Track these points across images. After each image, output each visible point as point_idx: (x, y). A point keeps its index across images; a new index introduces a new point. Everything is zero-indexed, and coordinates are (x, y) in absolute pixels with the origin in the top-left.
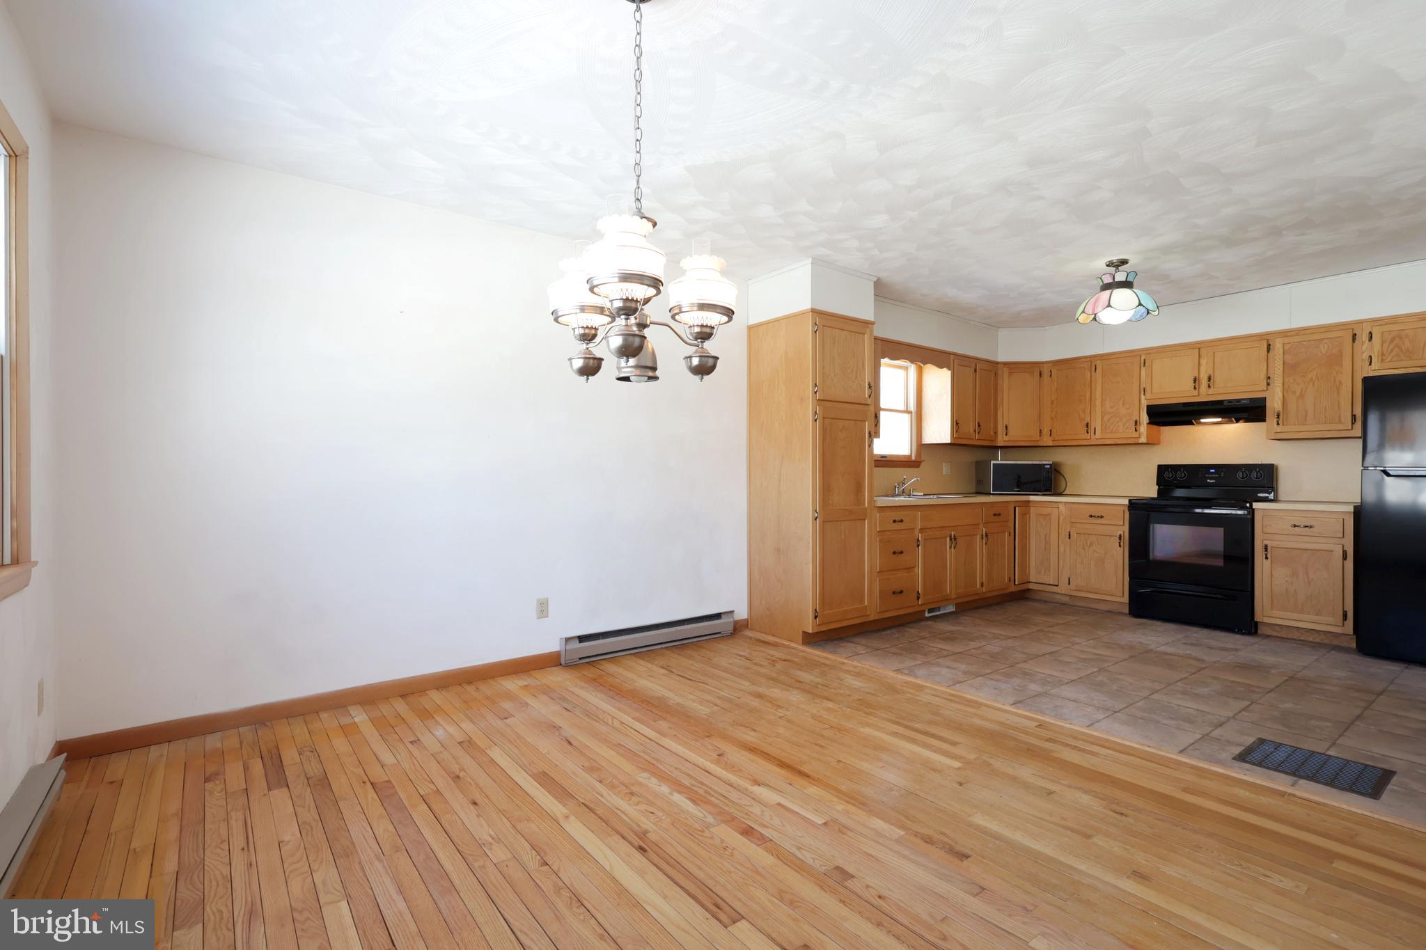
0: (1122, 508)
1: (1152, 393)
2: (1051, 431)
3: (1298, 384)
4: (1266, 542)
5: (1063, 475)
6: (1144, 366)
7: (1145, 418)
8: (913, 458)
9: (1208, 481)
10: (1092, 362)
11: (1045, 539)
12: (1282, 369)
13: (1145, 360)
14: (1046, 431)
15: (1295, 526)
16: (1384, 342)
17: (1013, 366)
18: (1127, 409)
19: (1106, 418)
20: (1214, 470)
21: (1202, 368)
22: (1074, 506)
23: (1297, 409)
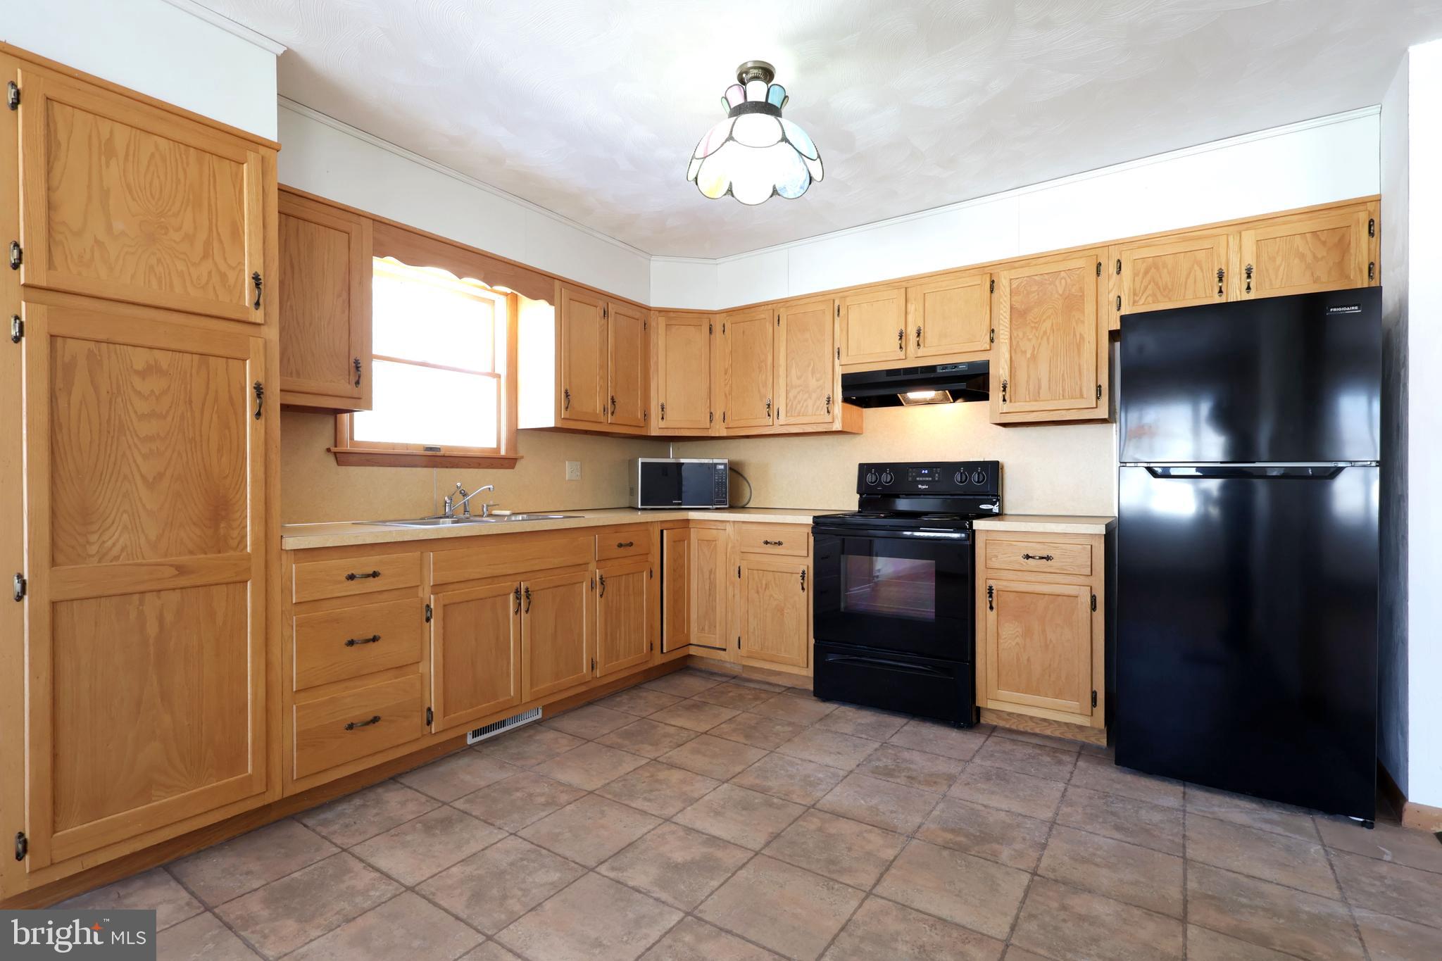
0: (804, 530)
1: (848, 355)
2: (724, 414)
3: (1029, 340)
4: (991, 583)
6: (838, 315)
7: (839, 394)
8: (503, 452)
9: (920, 486)
10: (775, 311)
11: (710, 578)
12: (1008, 317)
13: (839, 307)
14: (718, 415)
15: (1028, 557)
16: (1135, 275)
17: (672, 314)
18: (817, 380)
19: (791, 395)
20: (926, 472)
21: (910, 318)
22: (745, 527)
23: (1029, 377)
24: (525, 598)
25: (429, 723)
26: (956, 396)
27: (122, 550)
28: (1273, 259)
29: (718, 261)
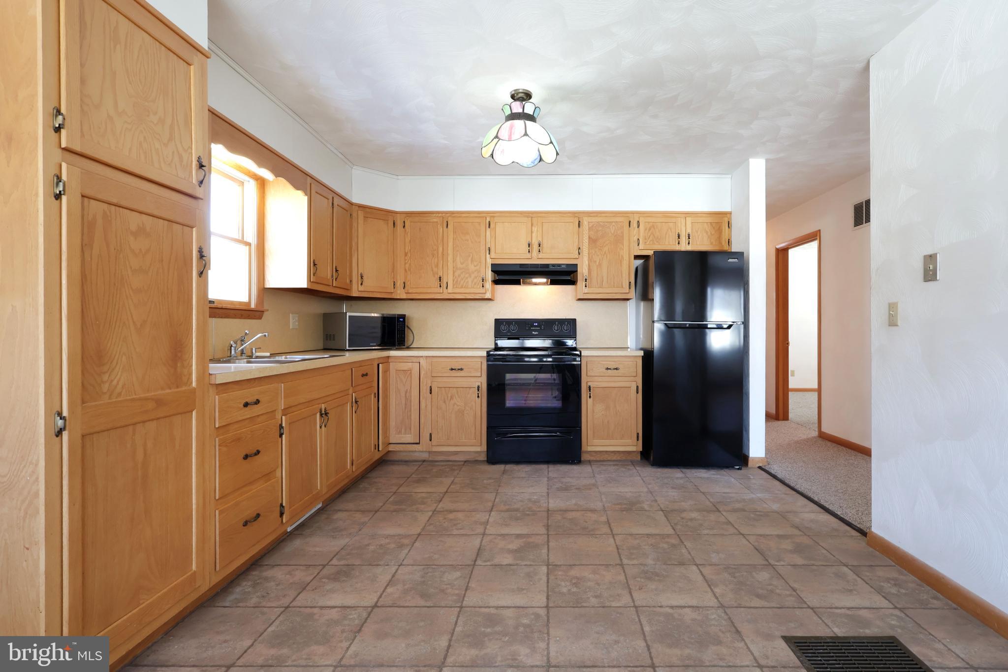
0: (479, 360)
1: (495, 253)
2: (404, 283)
3: (598, 255)
4: (589, 384)
5: (410, 329)
6: (489, 227)
7: (489, 276)
8: (253, 306)
9: (533, 333)
10: (446, 219)
11: (406, 397)
12: (587, 242)
13: (489, 222)
14: (399, 284)
15: (607, 369)
16: (646, 230)
17: (368, 210)
18: (475, 266)
19: (457, 274)
20: (537, 324)
21: (534, 235)
22: (435, 360)
23: (597, 275)
24: (324, 414)
25: (282, 514)
26: (553, 283)
27: (123, 387)
28: (697, 232)
29: (399, 177)
